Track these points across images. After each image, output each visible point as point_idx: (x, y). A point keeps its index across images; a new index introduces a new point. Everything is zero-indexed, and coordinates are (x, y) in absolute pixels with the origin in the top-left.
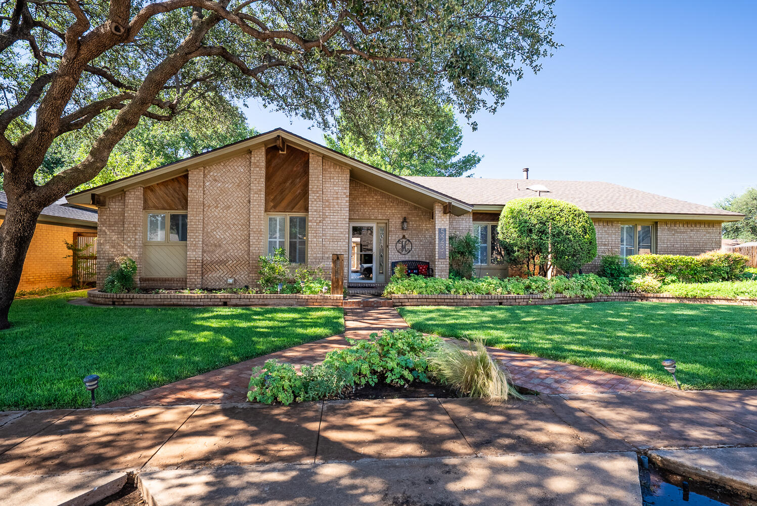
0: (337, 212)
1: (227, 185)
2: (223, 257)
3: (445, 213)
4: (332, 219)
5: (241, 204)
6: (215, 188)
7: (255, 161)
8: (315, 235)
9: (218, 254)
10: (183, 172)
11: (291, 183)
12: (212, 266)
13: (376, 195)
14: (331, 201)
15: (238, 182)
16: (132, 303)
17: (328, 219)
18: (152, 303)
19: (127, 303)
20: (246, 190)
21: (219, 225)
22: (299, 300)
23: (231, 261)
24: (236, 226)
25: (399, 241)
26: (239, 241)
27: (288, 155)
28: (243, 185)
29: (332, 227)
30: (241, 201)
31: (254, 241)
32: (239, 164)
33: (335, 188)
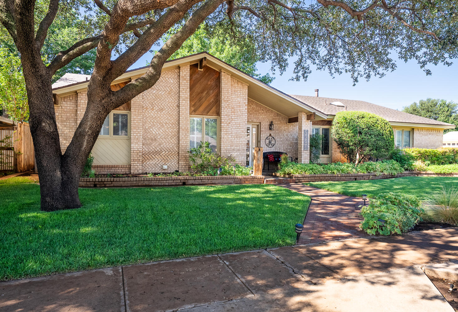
0: (239, 116)
1: (160, 93)
2: (158, 148)
3: (308, 119)
4: (236, 122)
5: (171, 108)
6: (151, 94)
7: (183, 75)
8: (226, 132)
9: (154, 146)
10: (126, 80)
11: (207, 93)
12: (150, 156)
13: (253, 104)
14: (236, 108)
15: (169, 90)
16: (112, 185)
17: (234, 121)
18: (129, 185)
19: (108, 185)
20: (175, 97)
21: (155, 123)
22: (236, 180)
23: (164, 152)
24: (167, 125)
25: (267, 138)
26: (170, 137)
27: (205, 72)
28: (173, 93)
29: (236, 127)
30: (172, 105)
31: (183, 136)
32: (170, 76)
33: (238, 99)
